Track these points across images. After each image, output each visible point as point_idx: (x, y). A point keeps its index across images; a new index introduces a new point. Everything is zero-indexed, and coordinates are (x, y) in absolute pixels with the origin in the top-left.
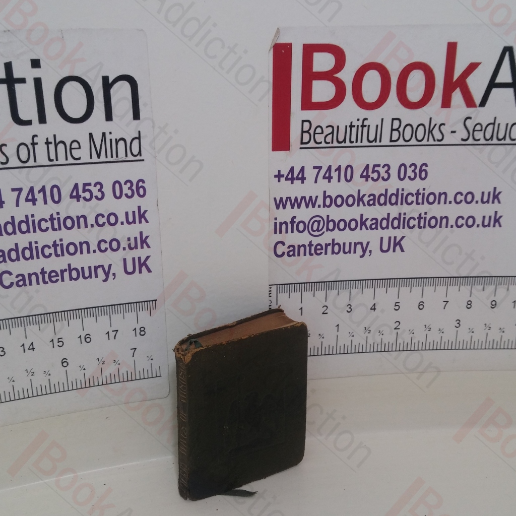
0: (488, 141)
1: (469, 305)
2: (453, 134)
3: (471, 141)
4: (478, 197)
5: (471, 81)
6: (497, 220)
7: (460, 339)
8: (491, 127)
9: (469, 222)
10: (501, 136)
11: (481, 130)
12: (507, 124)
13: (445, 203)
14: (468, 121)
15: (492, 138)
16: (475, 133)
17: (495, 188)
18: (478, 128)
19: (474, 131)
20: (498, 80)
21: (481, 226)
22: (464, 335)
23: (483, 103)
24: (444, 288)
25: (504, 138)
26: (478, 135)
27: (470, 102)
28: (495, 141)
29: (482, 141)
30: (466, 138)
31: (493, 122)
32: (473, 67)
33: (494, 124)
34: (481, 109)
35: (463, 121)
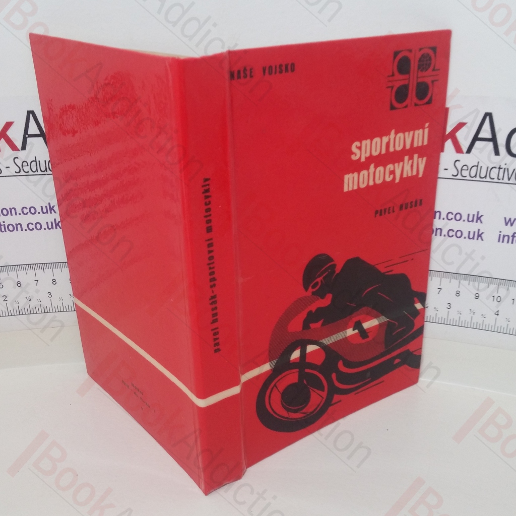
0: (473, 178)
1: (458, 294)
2: (446, 171)
3: (459, 177)
4: (465, 217)
5: (460, 135)
6: (480, 236)
7: (451, 317)
8: (475, 168)
9: (459, 234)
10: (483, 175)
11: (467, 170)
12: (488, 167)
13: (440, 218)
14: (457, 162)
15: (475, 176)
16: (463, 171)
17: (478, 212)
18: (465, 168)
19: (462, 170)
20: (480, 136)
21: (467, 238)
22: (453, 315)
23: (469, 151)
24: (439, 279)
25: (486, 177)
26: (465, 173)
27: (458, 149)
28: (478, 178)
29: (468, 178)
30: (456, 174)
31: (476, 165)
32: (461, 125)
33: (477, 166)
34: (468, 155)
35: (454, 162)
